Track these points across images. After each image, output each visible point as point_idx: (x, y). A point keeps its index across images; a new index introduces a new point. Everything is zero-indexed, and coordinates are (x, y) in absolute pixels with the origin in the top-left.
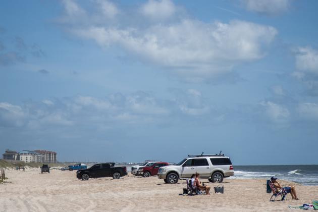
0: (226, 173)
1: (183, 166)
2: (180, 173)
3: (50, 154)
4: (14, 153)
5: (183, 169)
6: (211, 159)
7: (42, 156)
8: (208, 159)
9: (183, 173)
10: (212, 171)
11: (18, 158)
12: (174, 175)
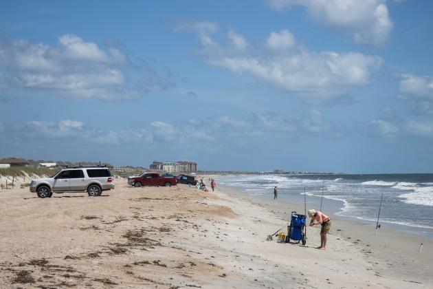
0: (104, 186)
1: (56, 178)
2: (51, 186)
3: (191, 164)
4: (158, 163)
5: (55, 182)
6: (88, 171)
7: (183, 166)
8: (85, 170)
9: (55, 186)
10: (87, 184)
11: (162, 168)
12: (44, 188)
